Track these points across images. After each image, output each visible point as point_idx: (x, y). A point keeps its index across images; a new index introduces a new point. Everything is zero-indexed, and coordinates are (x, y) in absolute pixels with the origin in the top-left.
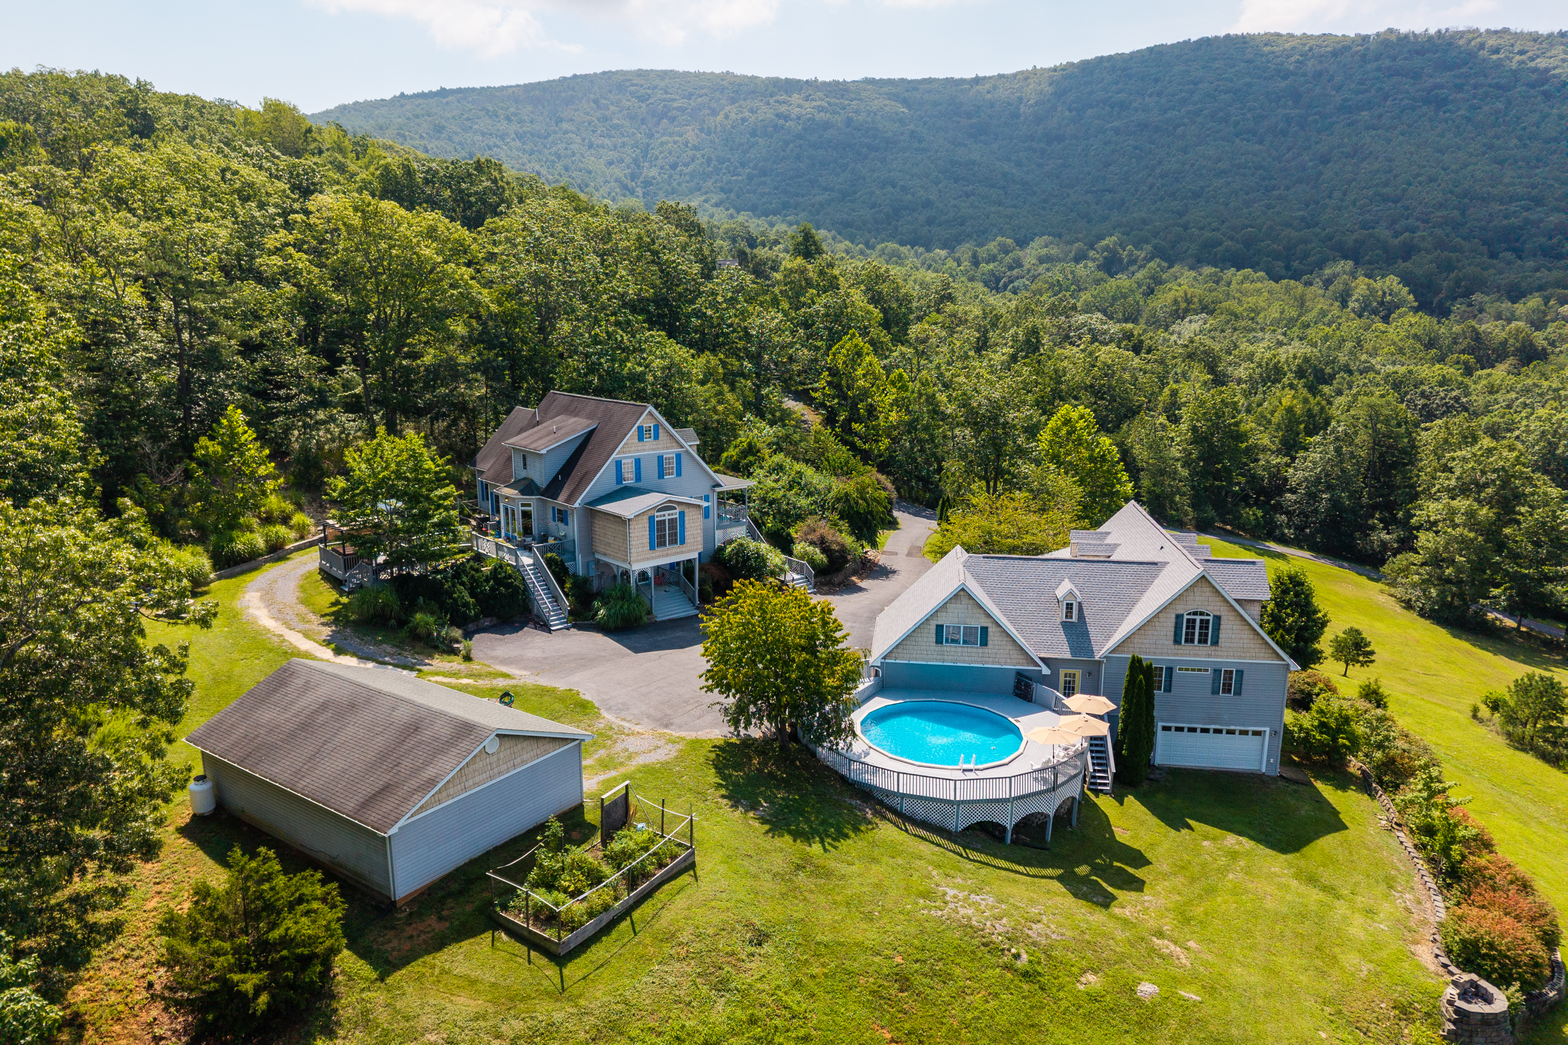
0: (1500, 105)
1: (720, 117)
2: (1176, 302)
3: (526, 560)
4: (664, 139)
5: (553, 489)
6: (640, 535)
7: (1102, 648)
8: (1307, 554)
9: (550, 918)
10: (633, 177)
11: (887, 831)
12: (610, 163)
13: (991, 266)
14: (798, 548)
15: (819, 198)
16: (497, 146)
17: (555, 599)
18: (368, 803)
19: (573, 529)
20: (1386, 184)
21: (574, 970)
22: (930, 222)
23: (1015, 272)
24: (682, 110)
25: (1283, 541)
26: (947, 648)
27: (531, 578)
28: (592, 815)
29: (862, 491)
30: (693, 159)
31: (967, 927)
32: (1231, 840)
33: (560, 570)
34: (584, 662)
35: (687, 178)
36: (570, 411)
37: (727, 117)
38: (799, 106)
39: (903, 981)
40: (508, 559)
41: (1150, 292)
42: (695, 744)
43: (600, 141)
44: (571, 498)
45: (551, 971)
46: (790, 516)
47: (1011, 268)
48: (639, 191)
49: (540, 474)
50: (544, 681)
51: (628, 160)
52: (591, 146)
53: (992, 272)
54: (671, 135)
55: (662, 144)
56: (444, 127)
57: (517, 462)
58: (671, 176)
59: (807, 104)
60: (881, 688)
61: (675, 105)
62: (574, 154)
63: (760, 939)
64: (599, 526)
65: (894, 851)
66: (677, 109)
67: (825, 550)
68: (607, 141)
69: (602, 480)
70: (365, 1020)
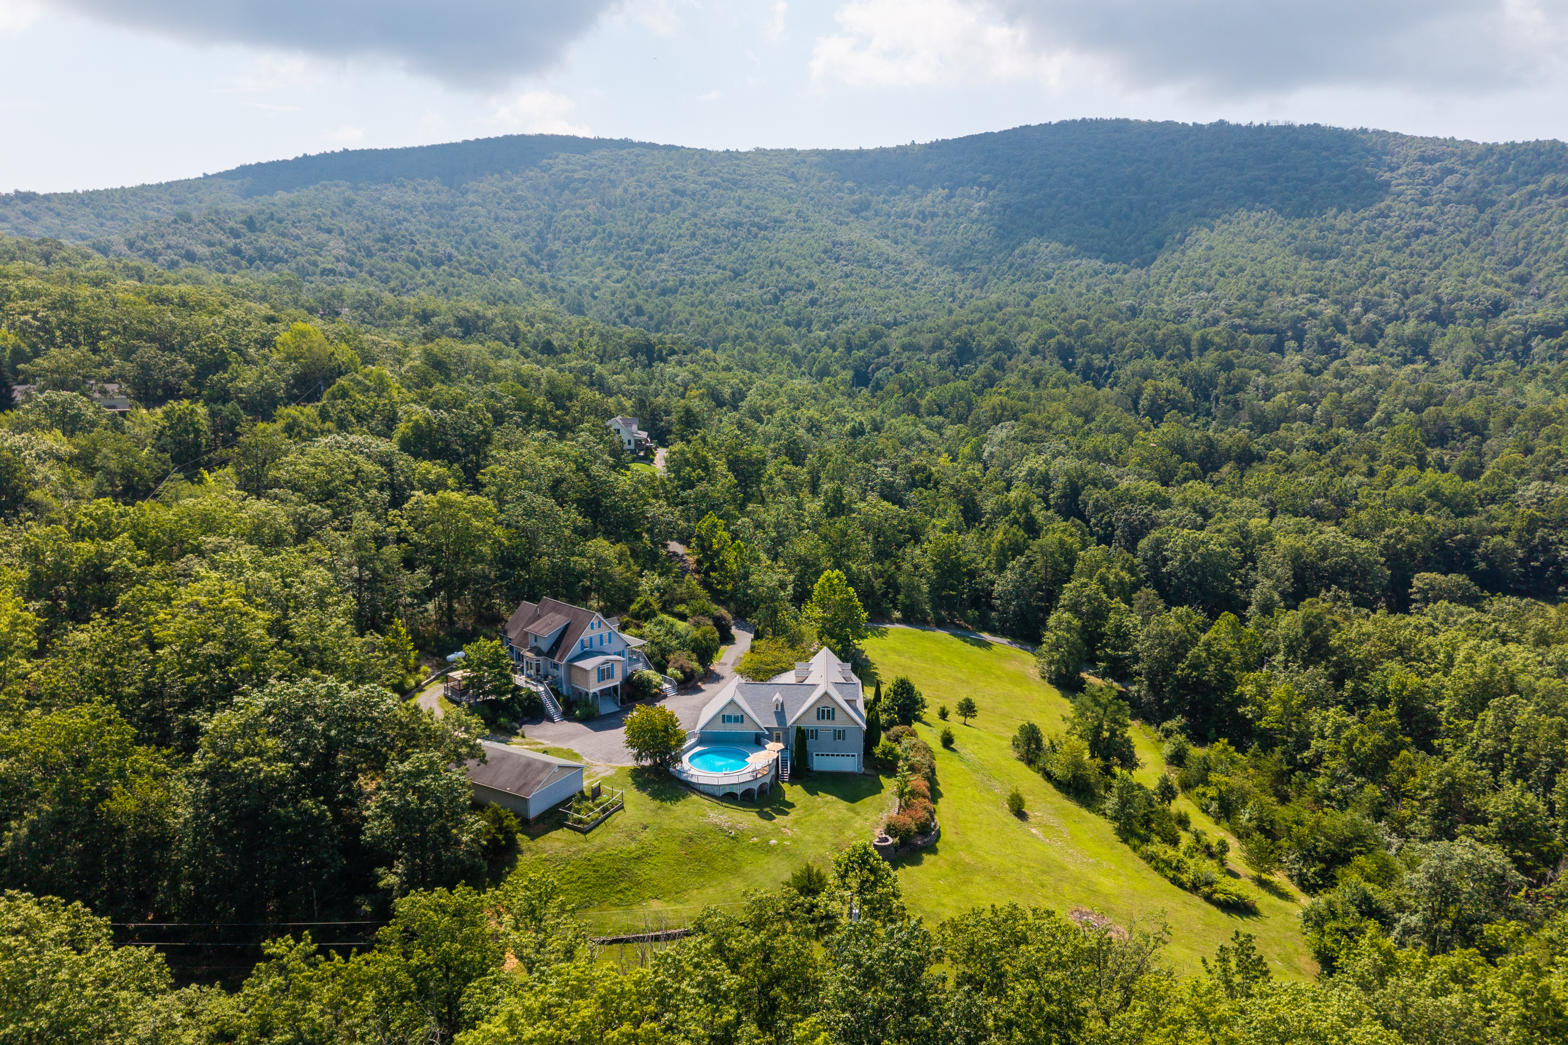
0: (1305, 198)
1: (619, 191)
2: (994, 408)
3: (541, 689)
4: (566, 212)
5: (551, 653)
6: (594, 677)
7: (790, 722)
8: (1005, 641)
9: (580, 821)
10: (538, 250)
11: (695, 797)
12: (516, 237)
13: (861, 353)
14: (670, 671)
15: (713, 277)
16: (405, 220)
17: (555, 707)
18: (520, 789)
19: (561, 673)
20: (1203, 275)
21: (589, 836)
22: (813, 302)
23: (881, 359)
24: (584, 181)
25: (993, 631)
26: (727, 724)
27: (544, 697)
28: (588, 793)
29: (704, 637)
30: (595, 233)
31: (715, 825)
32: (830, 798)
33: (557, 693)
34: (572, 736)
35: (590, 252)
36: (556, 610)
37: (626, 191)
38: (694, 182)
39: (691, 839)
40: (533, 689)
41: (980, 393)
42: (622, 769)
43: (504, 214)
44: (561, 659)
45: (582, 836)
46: (665, 652)
47: (879, 355)
48: (544, 265)
49: (545, 646)
50: (557, 745)
51: (533, 234)
52: (496, 219)
53: (862, 359)
54: (573, 207)
55: (565, 218)
56: (354, 201)
57: (531, 639)
58: (574, 250)
59: (701, 180)
60: (700, 742)
61: (576, 176)
62: (480, 227)
63: (645, 827)
64: (573, 671)
65: (694, 803)
66: (578, 180)
67: (683, 672)
68: (512, 214)
69: (575, 649)
70: (529, 849)
